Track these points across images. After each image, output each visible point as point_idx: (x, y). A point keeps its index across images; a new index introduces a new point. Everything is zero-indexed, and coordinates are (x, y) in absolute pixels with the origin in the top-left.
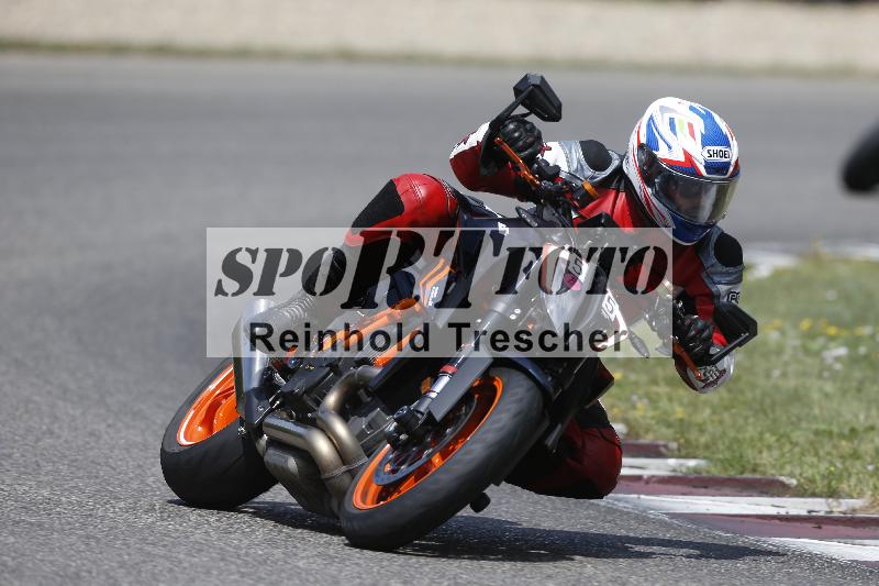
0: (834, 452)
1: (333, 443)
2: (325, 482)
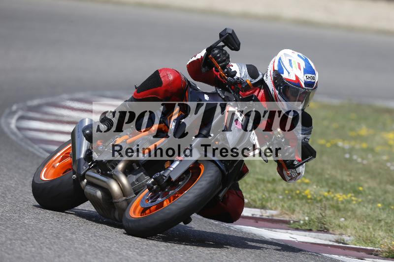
0: (265, 189)
1: (119, 185)
2: (115, 204)
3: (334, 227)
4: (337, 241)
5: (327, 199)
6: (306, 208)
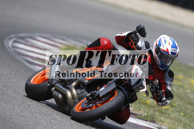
2: (67, 103)
4: (158, 128)
6: (146, 109)
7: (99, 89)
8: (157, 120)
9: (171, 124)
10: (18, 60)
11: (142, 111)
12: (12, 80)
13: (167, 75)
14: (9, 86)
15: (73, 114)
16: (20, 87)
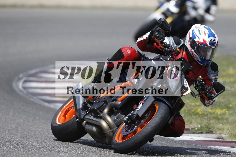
1: (107, 123)
2: (105, 134)
3: (216, 130)
4: (218, 138)
5: (211, 113)
6: (199, 120)
7: (136, 109)
8: (214, 129)
9: (232, 130)
10: (34, 102)
11: (194, 123)
12: (31, 128)
13: (210, 70)
14: (28, 136)
15: (115, 146)
16: (42, 133)
